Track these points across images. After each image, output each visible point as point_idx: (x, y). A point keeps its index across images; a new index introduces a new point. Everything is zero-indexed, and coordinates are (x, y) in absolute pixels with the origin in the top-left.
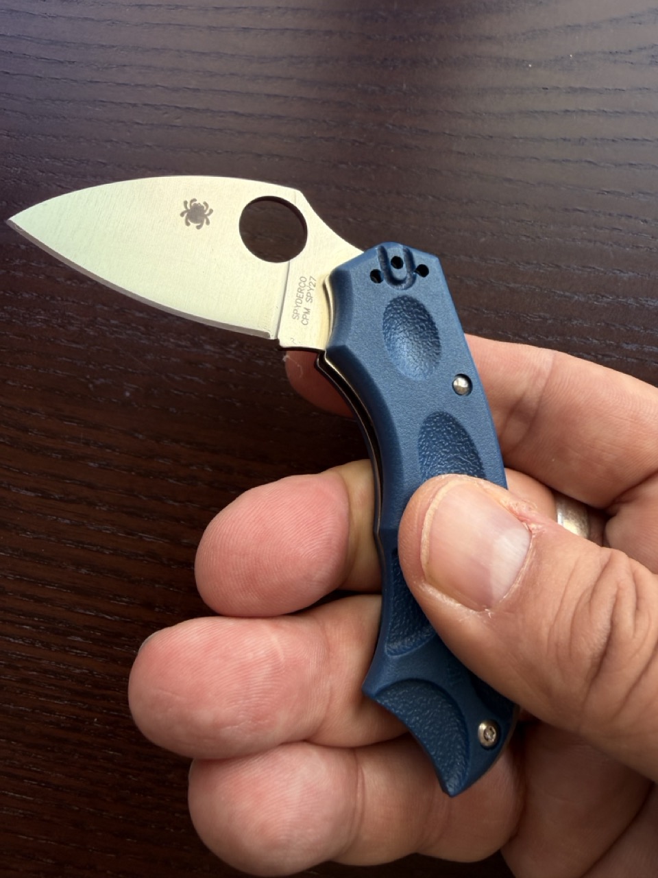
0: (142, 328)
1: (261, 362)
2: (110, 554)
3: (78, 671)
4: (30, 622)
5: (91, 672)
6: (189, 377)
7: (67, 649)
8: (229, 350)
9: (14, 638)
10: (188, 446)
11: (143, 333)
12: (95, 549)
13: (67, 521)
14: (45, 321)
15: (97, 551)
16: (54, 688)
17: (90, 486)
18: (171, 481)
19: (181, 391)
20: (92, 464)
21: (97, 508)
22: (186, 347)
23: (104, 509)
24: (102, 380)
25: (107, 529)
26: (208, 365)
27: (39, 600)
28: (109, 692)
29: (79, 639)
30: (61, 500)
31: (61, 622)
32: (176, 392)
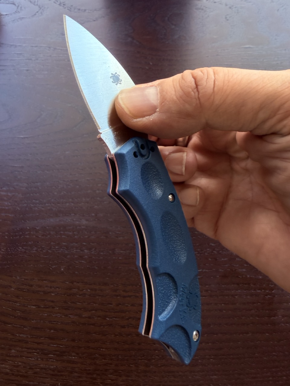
0: (65, 248)
1: (102, 253)
2: (60, 324)
3: (52, 367)
4: (37, 352)
5: (57, 367)
6: (80, 261)
7: (49, 359)
8: (92, 251)
9: (31, 358)
10: (82, 284)
11: (66, 249)
12: (55, 323)
13: (46, 315)
14: (35, 250)
15: (56, 324)
16: (45, 374)
17: (53, 302)
18: (78, 296)
19: (79, 266)
20: (53, 294)
21: (55, 309)
22: (79, 252)
23: (57, 309)
24: (54, 266)
25: (59, 316)
26: (86, 257)
27: (38, 343)
28: (63, 373)
29: (52, 355)
30: (44, 308)
31: (46, 350)
32: (77, 267)
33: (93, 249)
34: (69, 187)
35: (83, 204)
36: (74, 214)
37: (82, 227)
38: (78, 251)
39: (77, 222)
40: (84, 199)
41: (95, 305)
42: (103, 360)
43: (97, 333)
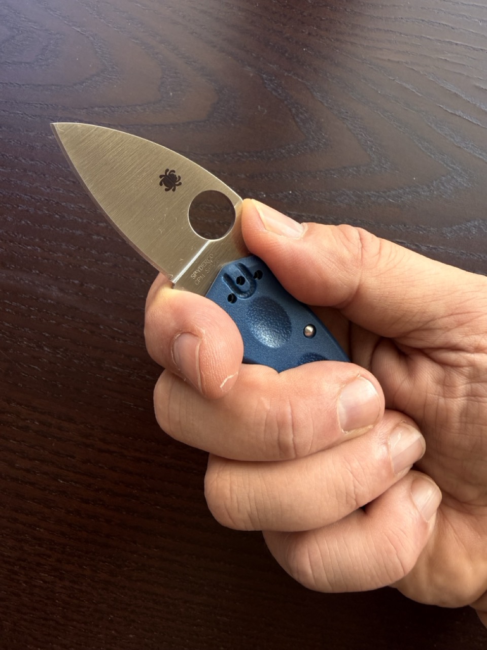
0: (8, 333)
1: (76, 361)
6: (32, 366)
8: (58, 351)
10: (26, 408)
11: (8, 336)
18: (14, 428)
19: (26, 374)
22: (33, 347)
26: (45, 360)
32: (23, 374)
33: (62, 350)
34: (40, 213)
35: (60, 255)
36: (37, 272)
37: (49, 301)
39: (42, 290)
41: (42, 451)
42: (36, 547)
43: (36, 501)
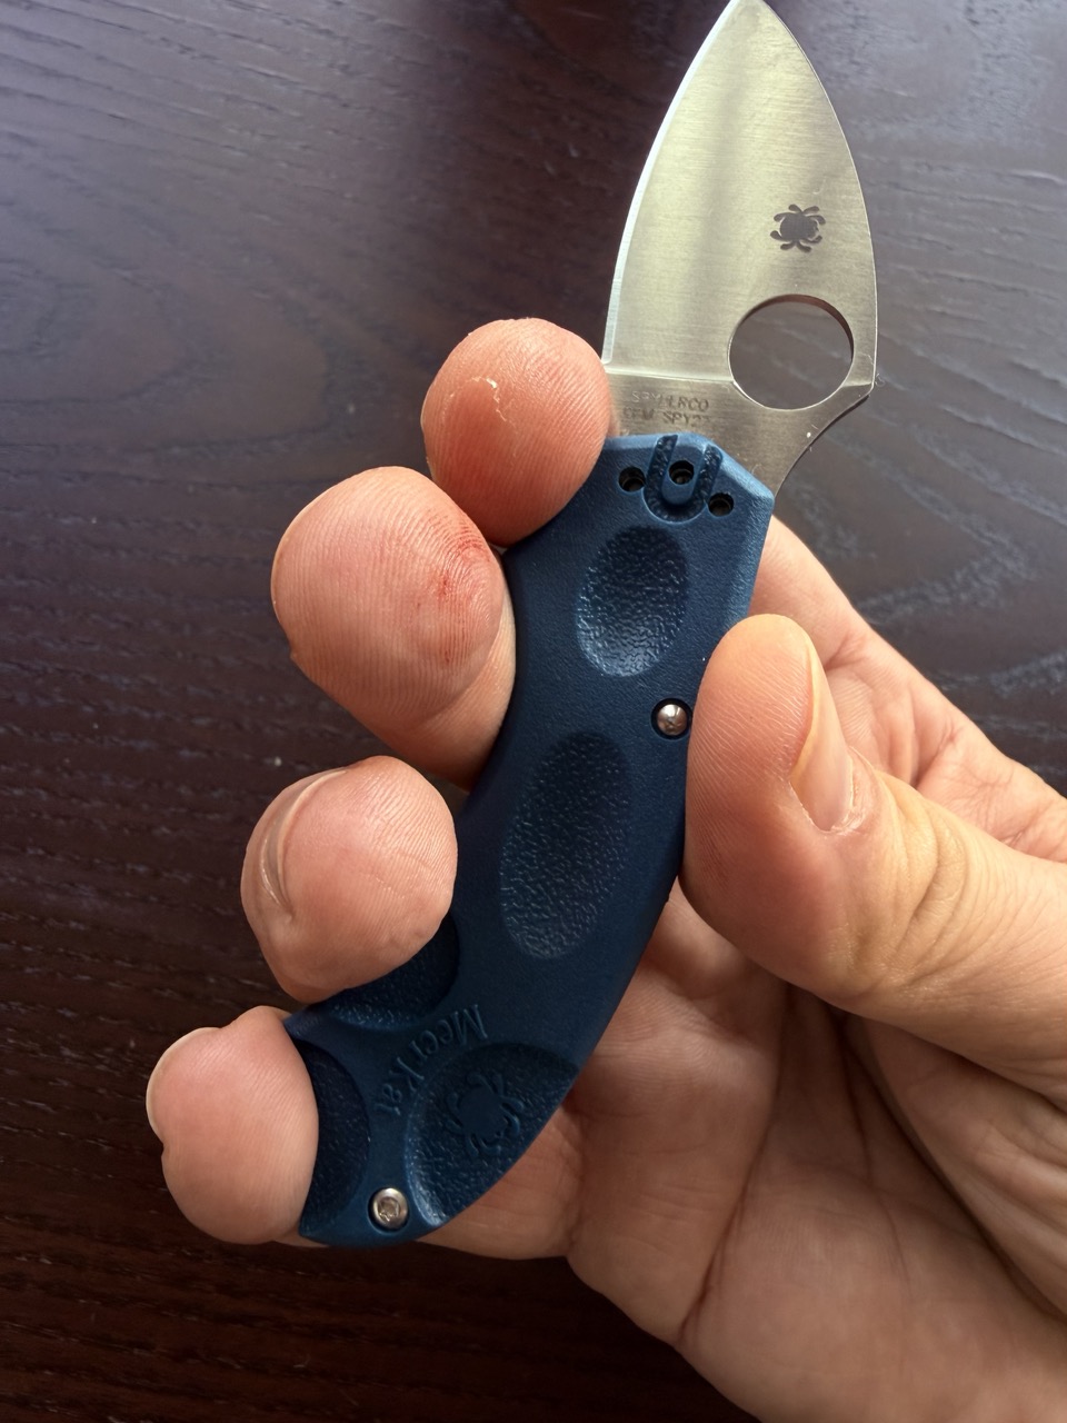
33: (109, 1050)
34: (43, 703)
35: (98, 803)
36: (40, 852)
37: (73, 924)
38: (29, 1045)
39: (52, 897)
40: (107, 780)
41: (62, 1339)
